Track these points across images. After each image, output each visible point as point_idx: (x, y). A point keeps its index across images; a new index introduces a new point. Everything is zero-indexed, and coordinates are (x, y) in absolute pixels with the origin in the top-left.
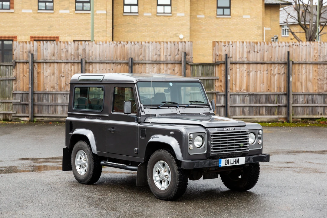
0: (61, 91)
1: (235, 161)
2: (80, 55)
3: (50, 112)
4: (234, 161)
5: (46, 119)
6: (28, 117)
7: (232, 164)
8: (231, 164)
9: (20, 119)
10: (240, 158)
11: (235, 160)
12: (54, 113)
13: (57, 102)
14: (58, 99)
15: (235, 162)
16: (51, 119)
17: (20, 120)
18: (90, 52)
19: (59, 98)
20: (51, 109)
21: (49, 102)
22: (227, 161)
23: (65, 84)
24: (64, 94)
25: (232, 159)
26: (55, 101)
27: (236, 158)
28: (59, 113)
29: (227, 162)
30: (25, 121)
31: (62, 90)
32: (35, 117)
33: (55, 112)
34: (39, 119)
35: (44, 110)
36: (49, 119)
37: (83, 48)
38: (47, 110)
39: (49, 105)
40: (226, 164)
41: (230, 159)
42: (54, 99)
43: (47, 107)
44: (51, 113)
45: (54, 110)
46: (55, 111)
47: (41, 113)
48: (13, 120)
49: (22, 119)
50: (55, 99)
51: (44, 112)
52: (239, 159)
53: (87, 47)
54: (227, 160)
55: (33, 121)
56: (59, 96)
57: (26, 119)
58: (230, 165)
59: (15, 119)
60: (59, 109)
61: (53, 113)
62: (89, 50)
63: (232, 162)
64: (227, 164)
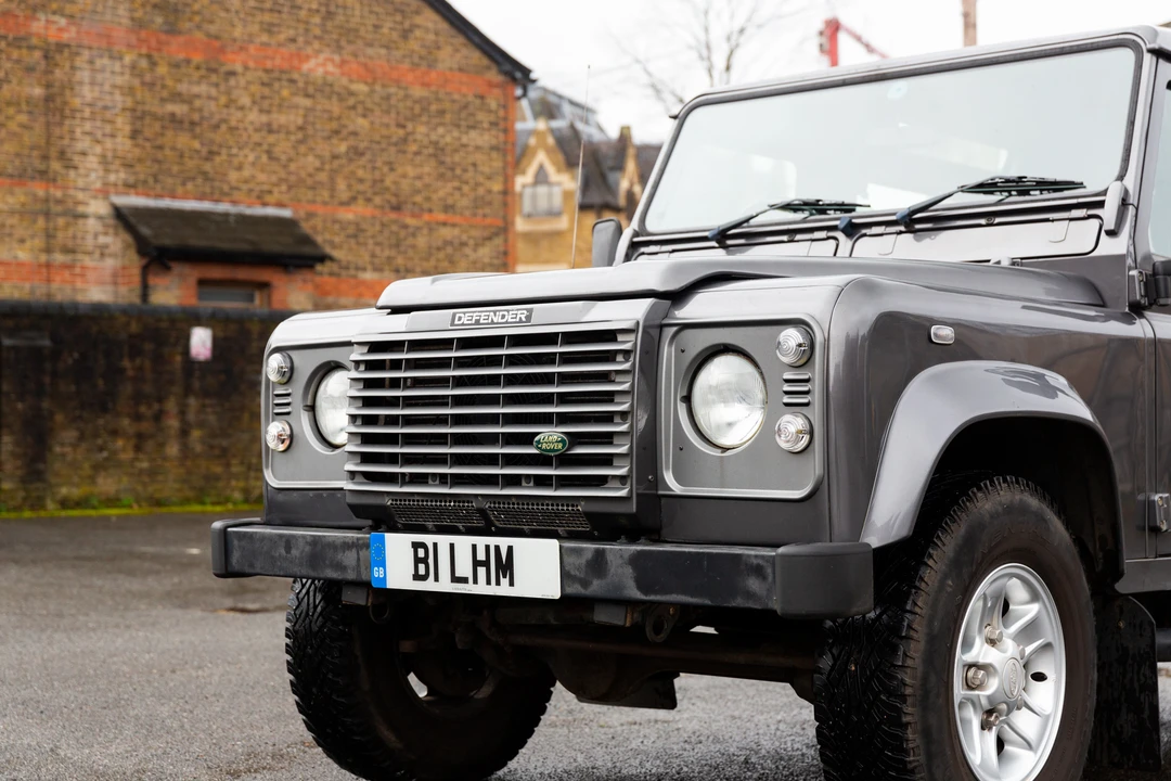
1: (486, 564)
4: (476, 563)
7: (464, 580)
8: (455, 579)
10: (519, 544)
11: (481, 556)
15: (482, 571)
22: (421, 553)
25: (464, 543)
27: (493, 541)
29: (423, 560)
40: (417, 577)
41: (444, 541)
52: (510, 549)
54: (423, 545)
58: (445, 585)
63: (464, 567)
64: (424, 578)
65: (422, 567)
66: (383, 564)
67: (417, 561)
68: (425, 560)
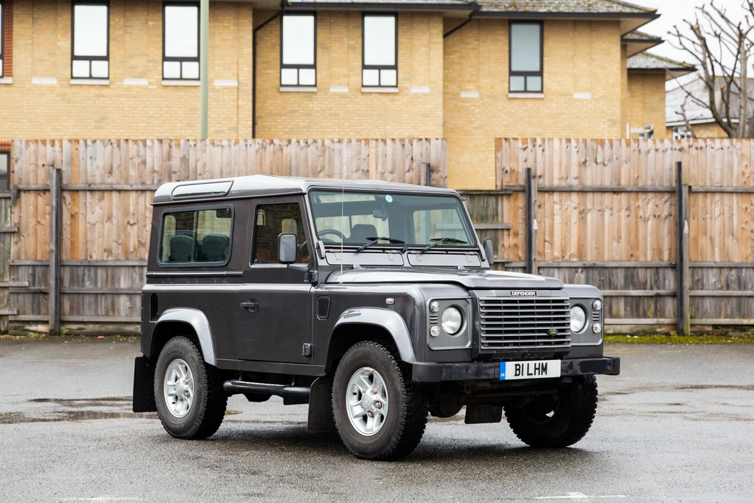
0: (127, 259)
2: (174, 172)
3: (99, 312)
5: (90, 328)
6: (46, 322)
7: (532, 374)
8: (528, 374)
9: (28, 327)
10: (549, 362)
11: (537, 367)
12: (111, 313)
13: (116, 286)
14: (119, 279)
15: (537, 370)
16: (103, 328)
17: (28, 330)
18: (199, 164)
19: (122, 278)
20: (104, 303)
21: (99, 285)
22: (518, 367)
23: (137, 243)
24: (134, 266)
25: (532, 363)
26: (113, 283)
27: (541, 362)
28: (122, 313)
30: (40, 333)
31: (130, 256)
32: (63, 322)
33: (113, 311)
34: (75, 327)
35: (86, 307)
36: (97, 328)
37: (182, 155)
38: (93, 307)
39: (97, 294)
40: (516, 375)
41: (525, 363)
42: (110, 278)
43: (92, 299)
44: (104, 313)
45: (110, 307)
46: (113, 308)
47: (79, 314)
48: (10, 331)
49: (33, 328)
50: (114, 279)
51: (87, 312)
52: (546, 364)
53: (192, 152)
54: (518, 365)
55: (59, 334)
56: (123, 270)
57: (41, 328)
58: (525, 377)
59: (15, 328)
60: (123, 302)
61: (107, 314)
62: (197, 161)
63: (531, 371)
64: (518, 375)
65: (518, 372)
66: (504, 372)
67: (516, 370)
68: (519, 370)
